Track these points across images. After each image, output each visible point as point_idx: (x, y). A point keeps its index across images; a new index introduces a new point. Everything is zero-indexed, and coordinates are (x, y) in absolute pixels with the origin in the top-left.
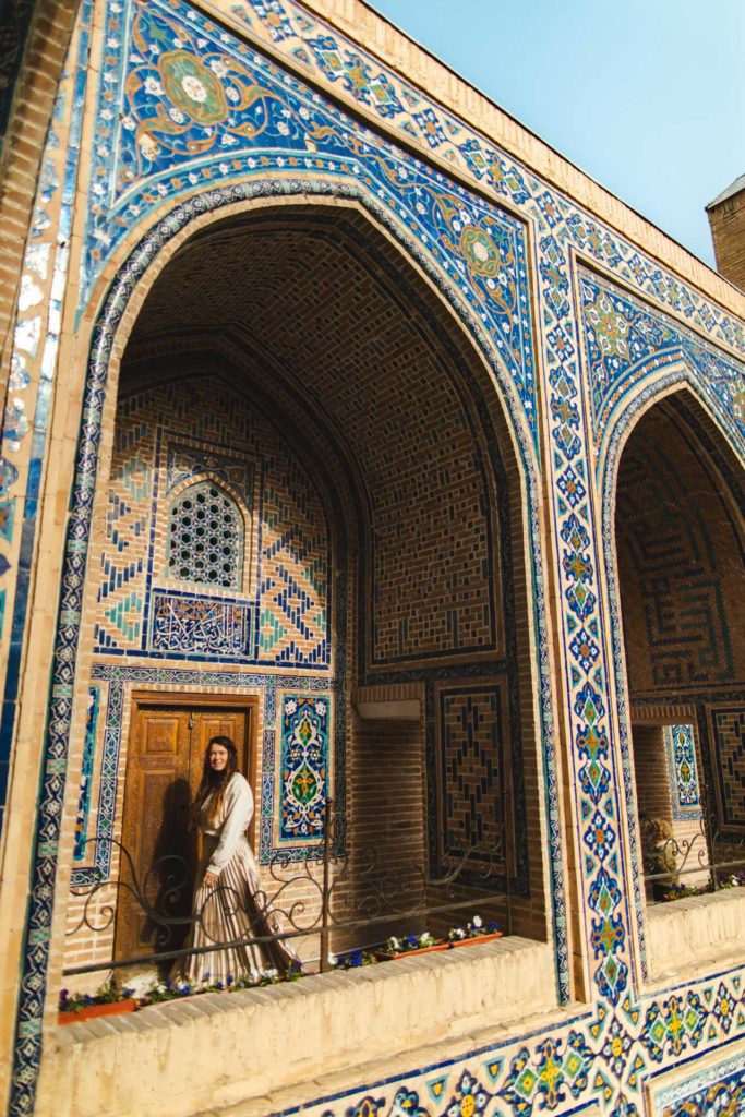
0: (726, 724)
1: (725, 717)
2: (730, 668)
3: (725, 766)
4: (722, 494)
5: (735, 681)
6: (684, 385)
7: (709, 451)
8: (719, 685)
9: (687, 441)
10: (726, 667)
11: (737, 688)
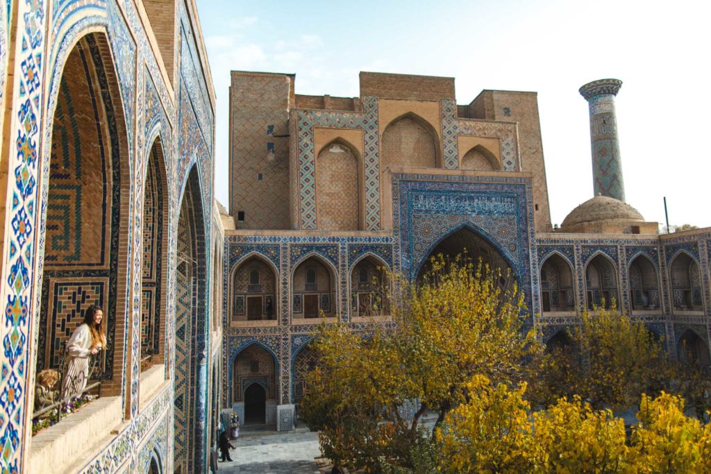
0: (65, 294)
1: (66, 289)
2: (78, 252)
3: (58, 325)
4: (101, 123)
5: (80, 262)
6: (103, 30)
7: (102, 88)
8: (65, 265)
9: (88, 74)
10: (74, 252)
11: (81, 268)
